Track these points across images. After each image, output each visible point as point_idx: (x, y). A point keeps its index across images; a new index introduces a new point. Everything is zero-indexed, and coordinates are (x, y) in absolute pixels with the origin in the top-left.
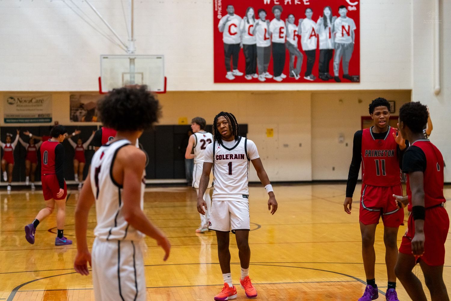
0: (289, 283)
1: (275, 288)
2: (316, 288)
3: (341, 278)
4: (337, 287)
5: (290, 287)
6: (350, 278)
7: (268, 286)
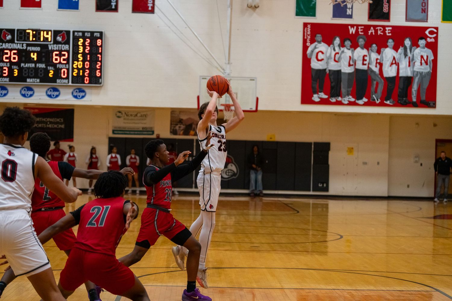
0: (373, 290)
1: (360, 294)
2: (398, 296)
3: (421, 288)
4: (417, 296)
5: (374, 294)
6: (429, 288)
7: (353, 292)
